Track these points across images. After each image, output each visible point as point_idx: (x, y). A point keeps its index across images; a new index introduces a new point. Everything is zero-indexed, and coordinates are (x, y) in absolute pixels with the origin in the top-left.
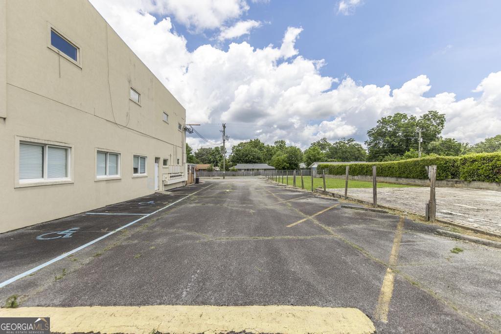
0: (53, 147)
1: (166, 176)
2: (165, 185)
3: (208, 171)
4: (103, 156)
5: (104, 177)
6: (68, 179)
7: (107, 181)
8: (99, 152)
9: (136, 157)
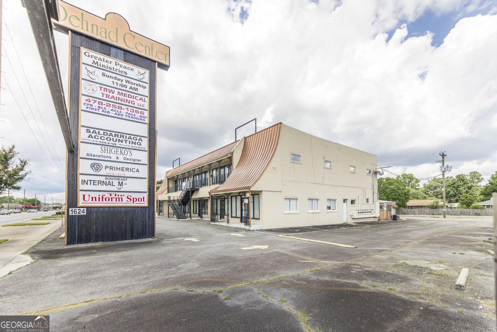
0: (293, 199)
1: (354, 212)
2: (353, 219)
3: (432, 208)
4: (311, 201)
5: (311, 211)
6: (297, 212)
7: (313, 213)
8: (309, 199)
9: (329, 200)
